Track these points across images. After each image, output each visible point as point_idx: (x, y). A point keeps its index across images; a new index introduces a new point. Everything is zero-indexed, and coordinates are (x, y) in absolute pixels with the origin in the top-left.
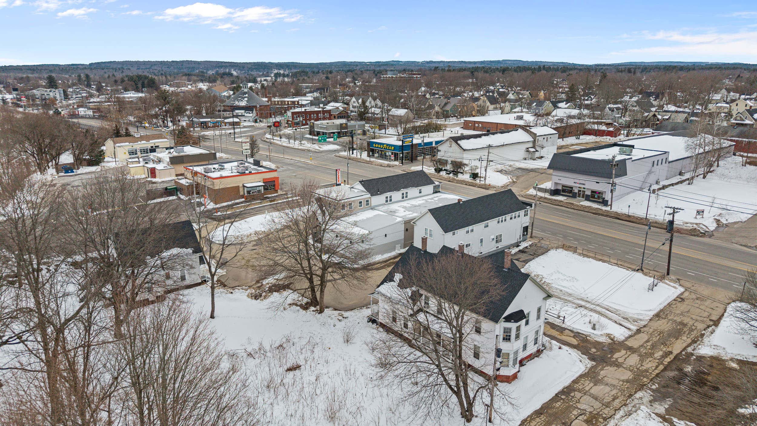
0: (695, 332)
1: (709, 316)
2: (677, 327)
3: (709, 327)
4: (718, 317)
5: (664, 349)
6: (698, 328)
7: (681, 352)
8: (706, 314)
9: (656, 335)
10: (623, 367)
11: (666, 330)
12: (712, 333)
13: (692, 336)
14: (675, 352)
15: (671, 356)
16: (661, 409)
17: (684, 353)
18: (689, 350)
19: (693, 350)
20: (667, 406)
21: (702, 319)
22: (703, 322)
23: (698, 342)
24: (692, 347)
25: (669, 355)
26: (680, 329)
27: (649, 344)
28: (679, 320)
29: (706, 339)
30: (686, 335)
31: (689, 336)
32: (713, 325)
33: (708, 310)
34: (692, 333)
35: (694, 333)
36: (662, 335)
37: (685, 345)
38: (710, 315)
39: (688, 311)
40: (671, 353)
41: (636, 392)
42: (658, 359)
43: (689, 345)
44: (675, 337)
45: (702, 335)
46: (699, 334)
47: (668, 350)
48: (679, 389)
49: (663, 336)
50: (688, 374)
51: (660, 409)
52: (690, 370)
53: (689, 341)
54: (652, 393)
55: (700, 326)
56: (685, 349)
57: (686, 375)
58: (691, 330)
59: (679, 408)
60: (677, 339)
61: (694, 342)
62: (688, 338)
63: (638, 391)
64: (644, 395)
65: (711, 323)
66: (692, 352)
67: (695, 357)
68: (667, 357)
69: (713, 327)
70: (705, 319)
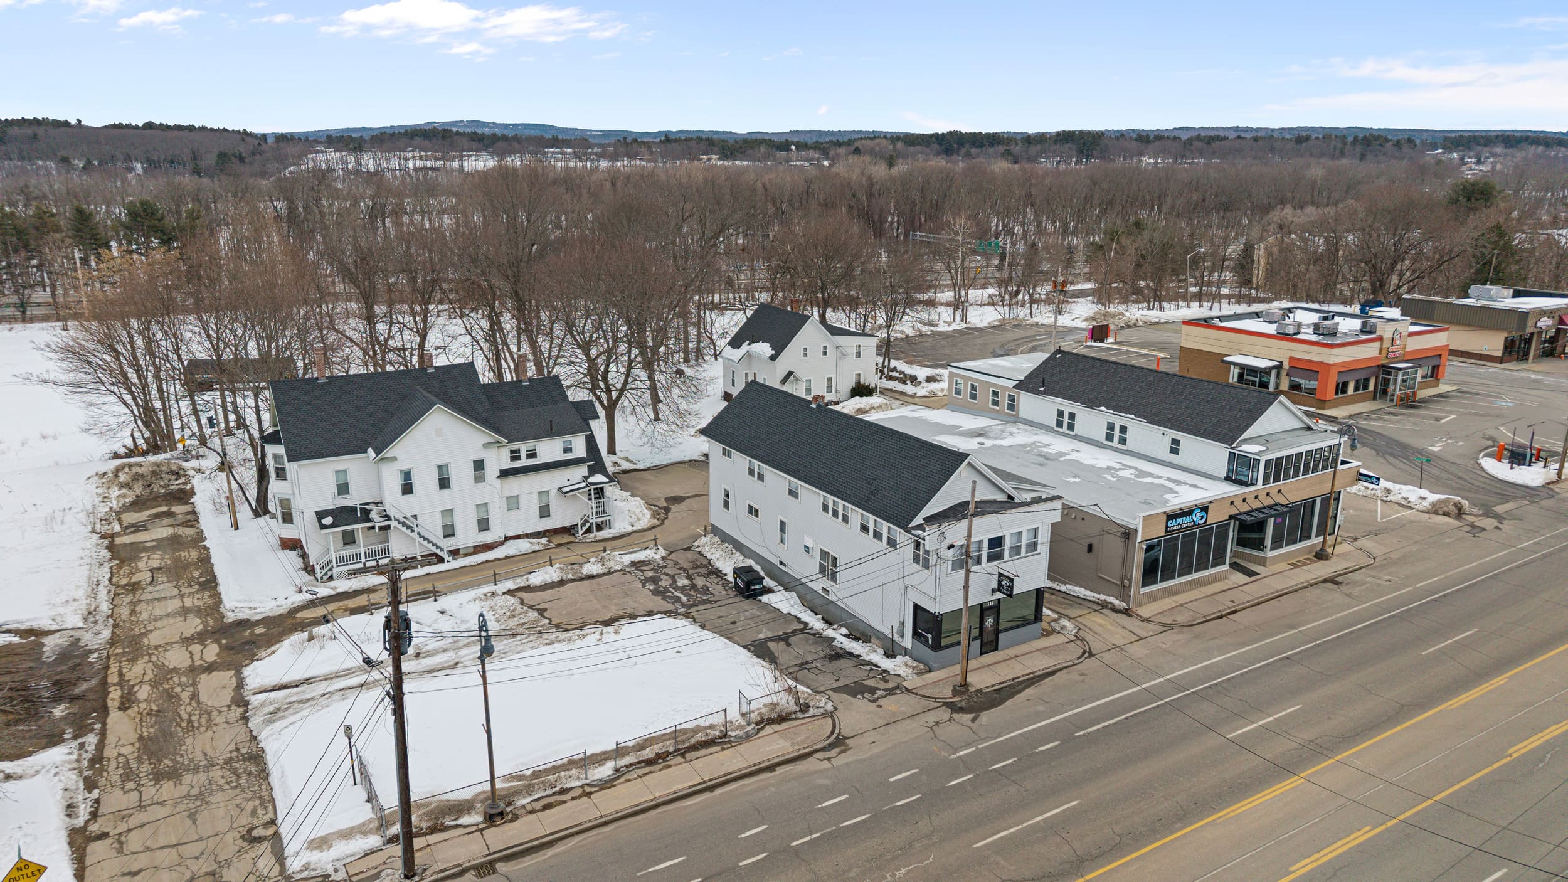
0: (115, 778)
1: (121, 843)
2: (174, 761)
3: (94, 815)
4: (89, 861)
5: (143, 706)
6: (118, 792)
7: (104, 724)
8: (134, 841)
9: (194, 718)
10: (176, 643)
11: (189, 741)
12: (69, 806)
13: (113, 764)
14: (114, 717)
15: (117, 704)
16: (51, 644)
17: (98, 726)
18: (91, 740)
19: (82, 746)
20: (45, 649)
21: (133, 823)
22: (123, 815)
23: (85, 763)
24: (91, 748)
25: (122, 703)
26: (160, 761)
27: (185, 696)
28: (188, 778)
29: (72, 779)
30: (130, 757)
31: (121, 759)
32: (84, 828)
33: (141, 861)
34: (120, 772)
35: (114, 773)
36: (184, 724)
37: (111, 739)
38: (120, 851)
39: (192, 816)
40: (123, 708)
41: (113, 633)
42: (133, 686)
43: (101, 745)
44: (150, 739)
45: (90, 785)
46: (102, 782)
47: (136, 709)
48: (48, 678)
49: (178, 725)
50: (54, 704)
51: (54, 640)
52: (55, 711)
53: (110, 752)
54: (88, 648)
55: (116, 800)
56: (103, 734)
57: (56, 700)
58: (128, 775)
59: (23, 657)
60: (141, 738)
61: (98, 759)
62: (119, 755)
63: (112, 636)
64: (97, 638)
65: (94, 827)
66: (80, 741)
67: (66, 736)
68: (122, 697)
69: (80, 822)
70: (122, 827)
